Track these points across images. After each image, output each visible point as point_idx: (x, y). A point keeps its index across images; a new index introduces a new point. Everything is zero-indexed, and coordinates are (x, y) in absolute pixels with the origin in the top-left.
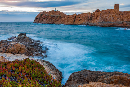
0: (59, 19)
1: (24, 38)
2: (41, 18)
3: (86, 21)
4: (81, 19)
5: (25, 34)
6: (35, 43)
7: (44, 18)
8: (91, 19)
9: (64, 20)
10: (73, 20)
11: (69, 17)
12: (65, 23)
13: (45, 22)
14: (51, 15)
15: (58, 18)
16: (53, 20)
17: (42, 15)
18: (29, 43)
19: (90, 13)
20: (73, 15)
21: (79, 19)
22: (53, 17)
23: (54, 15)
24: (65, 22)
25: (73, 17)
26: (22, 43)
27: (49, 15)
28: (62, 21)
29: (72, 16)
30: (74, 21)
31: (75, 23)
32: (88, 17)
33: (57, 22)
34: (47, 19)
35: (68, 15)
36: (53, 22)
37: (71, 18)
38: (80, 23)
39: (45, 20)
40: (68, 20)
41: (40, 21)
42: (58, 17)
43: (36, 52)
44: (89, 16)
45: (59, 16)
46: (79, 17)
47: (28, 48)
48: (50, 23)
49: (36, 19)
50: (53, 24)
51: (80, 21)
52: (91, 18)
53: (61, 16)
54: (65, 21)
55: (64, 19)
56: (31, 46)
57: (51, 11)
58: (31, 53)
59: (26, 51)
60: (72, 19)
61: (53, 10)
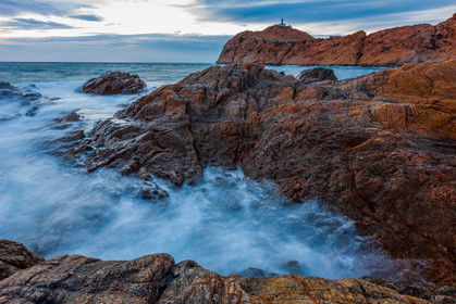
0: (298, 50)
2: (240, 50)
3: (413, 52)
4: (387, 49)
7: (250, 50)
8: (435, 47)
9: (320, 52)
10: (355, 51)
11: (335, 42)
14: (273, 38)
15: (296, 47)
16: (280, 54)
17: (241, 40)
19: (426, 26)
21: (379, 47)
22: (278, 44)
23: (281, 40)
24: (322, 59)
27: (267, 38)
28: (312, 56)
29: (347, 41)
30: (360, 55)
31: (363, 60)
32: (422, 40)
33: (291, 61)
34: (259, 52)
36: (279, 60)
37: (345, 44)
38: (386, 62)
39: (254, 54)
40: (334, 53)
41: (236, 58)
42: (294, 44)
44: (423, 35)
45: (299, 43)
46: (379, 40)
48: (271, 61)
49: (226, 51)
50: (279, 64)
51: (383, 55)
52: (432, 41)
53: (305, 42)
54: (322, 55)
55: (320, 48)
57: (271, 28)
60: (352, 49)
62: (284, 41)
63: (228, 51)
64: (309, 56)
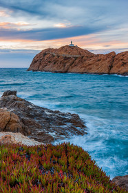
0: (79, 62)
1: (15, 100)
2: (43, 62)
4: (125, 63)
5: (15, 93)
6: (36, 111)
7: (50, 62)
9: (90, 64)
10: (108, 65)
11: (99, 58)
12: (91, 71)
13: (51, 69)
14: (64, 54)
15: (77, 61)
16: (67, 65)
17: (45, 54)
18: (24, 111)
20: (108, 55)
21: (121, 62)
22: (66, 58)
23: (68, 56)
24: (91, 69)
25: (108, 60)
26: (12, 110)
28: (86, 67)
29: (105, 57)
30: (111, 67)
31: (112, 71)
33: (74, 69)
34: (55, 63)
35: (98, 55)
36: (66, 69)
37: (104, 60)
38: (122, 72)
39: (51, 64)
40: (97, 65)
41: (41, 67)
42: (76, 58)
43: (38, 128)
45: (79, 58)
46: (122, 58)
47: (23, 121)
48: (61, 70)
49: (34, 62)
50: (66, 72)
51: (122, 67)
53: (82, 57)
54: (91, 66)
55: (90, 62)
56: (28, 116)
57: (63, 47)
58: (29, 131)
59: (20, 125)
60: (106, 63)
61: (67, 46)
62: (70, 56)
63: (36, 62)
64: (83, 67)
